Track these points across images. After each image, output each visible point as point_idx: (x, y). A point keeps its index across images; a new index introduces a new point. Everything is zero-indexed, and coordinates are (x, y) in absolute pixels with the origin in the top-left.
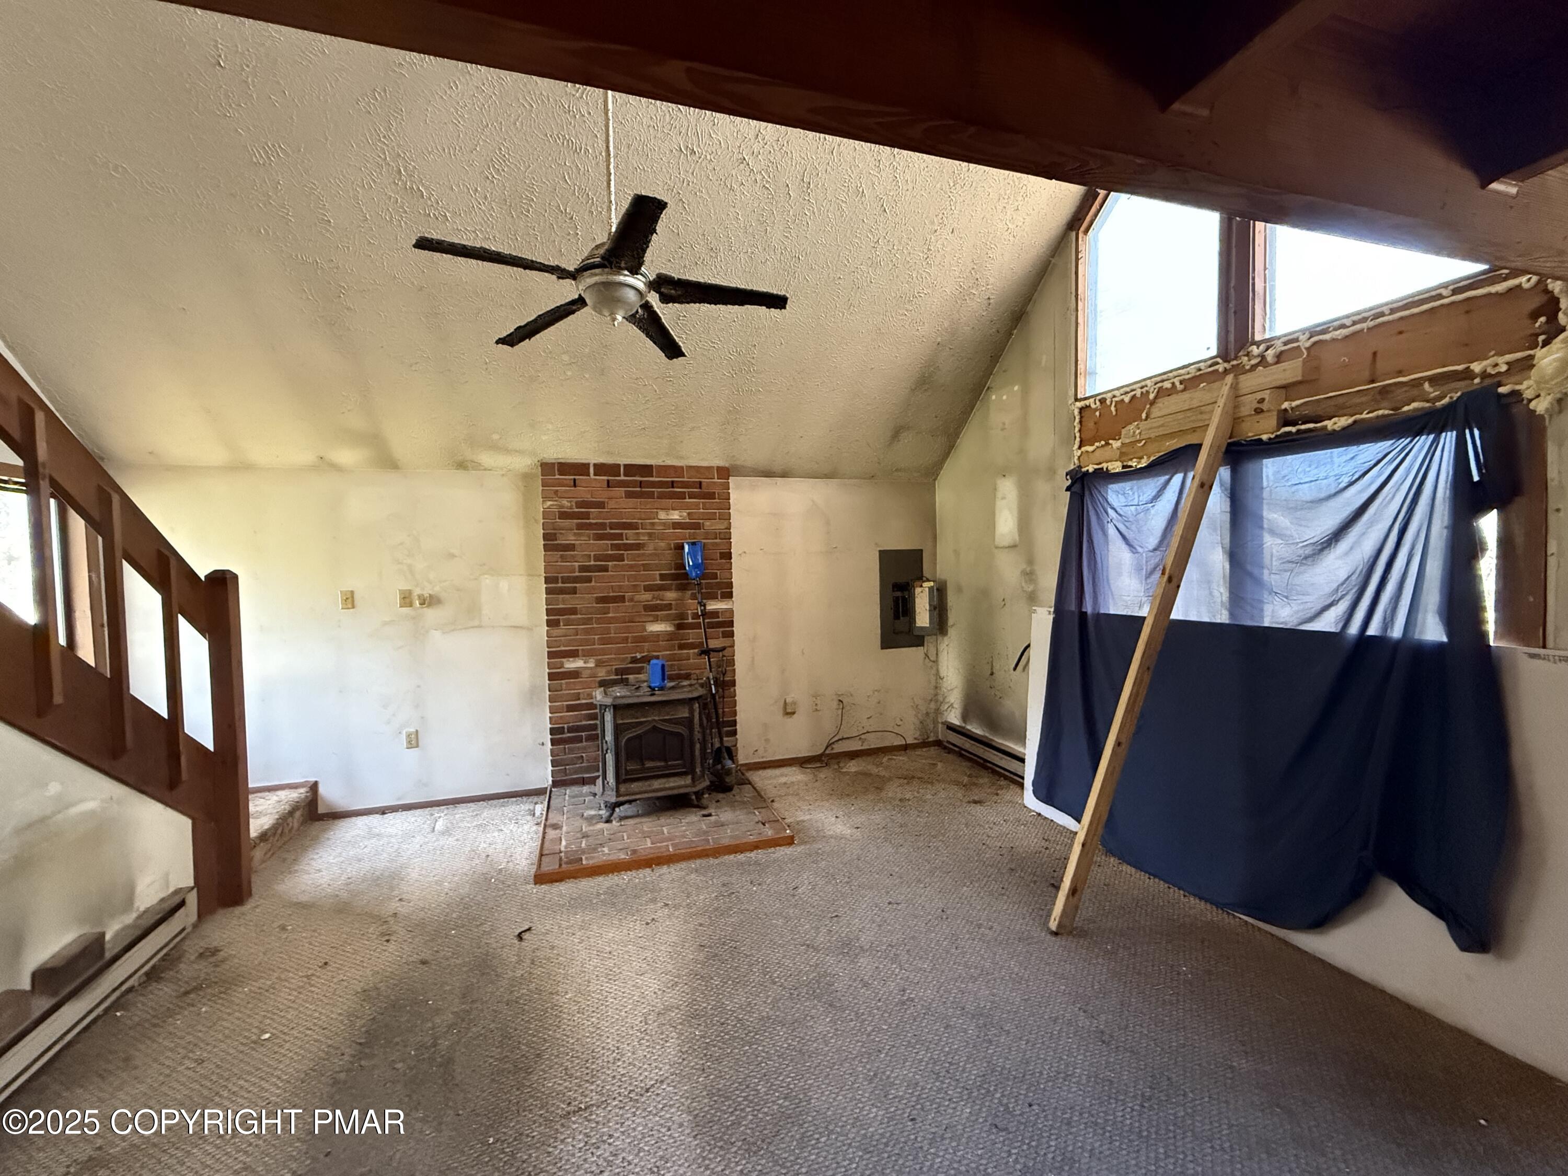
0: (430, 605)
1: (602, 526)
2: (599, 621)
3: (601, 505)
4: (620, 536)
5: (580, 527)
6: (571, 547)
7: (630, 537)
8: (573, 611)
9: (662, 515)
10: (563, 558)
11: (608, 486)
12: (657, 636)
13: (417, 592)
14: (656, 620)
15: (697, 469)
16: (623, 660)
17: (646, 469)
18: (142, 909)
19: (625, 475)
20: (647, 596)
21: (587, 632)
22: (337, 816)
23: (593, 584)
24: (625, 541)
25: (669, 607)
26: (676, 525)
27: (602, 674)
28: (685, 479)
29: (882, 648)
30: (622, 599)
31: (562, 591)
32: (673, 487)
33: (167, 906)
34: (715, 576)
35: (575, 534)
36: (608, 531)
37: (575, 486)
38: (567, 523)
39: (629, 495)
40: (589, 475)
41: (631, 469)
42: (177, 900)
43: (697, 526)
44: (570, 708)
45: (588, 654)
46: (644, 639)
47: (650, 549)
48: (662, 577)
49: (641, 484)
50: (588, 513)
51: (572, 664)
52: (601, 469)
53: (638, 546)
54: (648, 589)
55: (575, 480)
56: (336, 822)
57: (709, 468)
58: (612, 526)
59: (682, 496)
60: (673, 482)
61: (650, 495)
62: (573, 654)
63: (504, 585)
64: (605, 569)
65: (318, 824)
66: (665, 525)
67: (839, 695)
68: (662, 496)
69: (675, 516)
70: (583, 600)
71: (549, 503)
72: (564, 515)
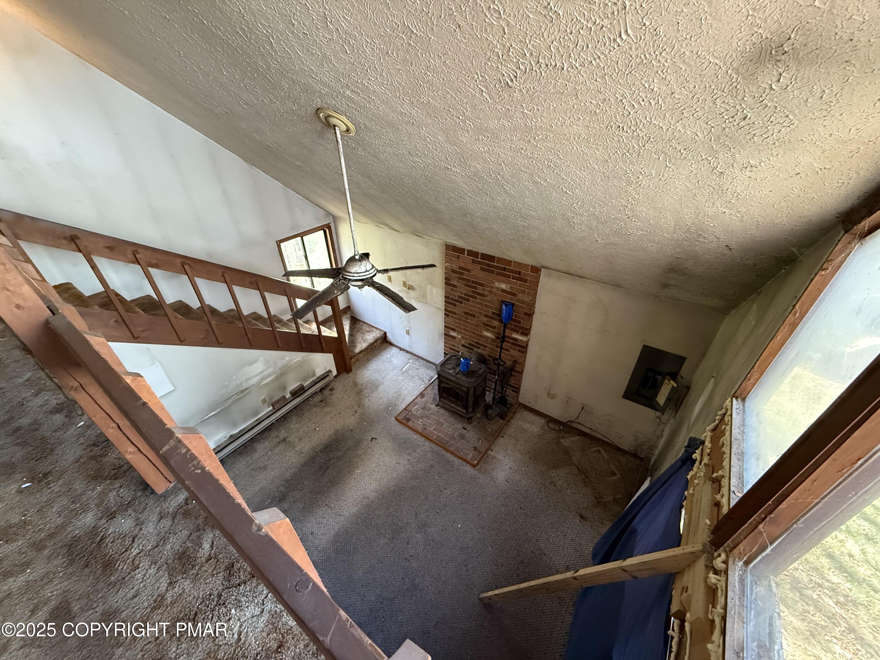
0: (411, 289)
1: (469, 281)
2: (464, 321)
3: (469, 271)
4: (476, 288)
5: (459, 278)
6: (455, 286)
7: (480, 289)
8: (455, 313)
9: (497, 284)
10: (452, 290)
11: (473, 262)
12: (487, 337)
13: (407, 283)
14: (488, 330)
15: (519, 264)
16: (472, 341)
17: (491, 258)
18: (318, 376)
19: (481, 259)
20: (485, 319)
21: (459, 323)
22: (391, 344)
23: (463, 305)
24: (478, 291)
25: (494, 328)
26: (503, 291)
27: (463, 342)
28: (511, 268)
29: (623, 397)
30: (474, 316)
31: (451, 304)
32: (504, 271)
33: (323, 377)
34: (520, 323)
35: (457, 281)
36: (471, 284)
37: (458, 258)
38: (454, 275)
39: (483, 269)
40: (464, 254)
41: (485, 256)
42: (327, 374)
43: (514, 295)
44: (451, 349)
45: (459, 332)
46: (482, 336)
47: (488, 298)
48: (493, 313)
49: (488, 265)
50: (463, 273)
51: (453, 334)
52: (471, 253)
53: (483, 295)
54: (486, 316)
55: (459, 256)
56: (392, 346)
57: (526, 265)
58: (473, 282)
59: (509, 277)
60: (505, 268)
61: (493, 272)
62: (454, 330)
63: (434, 289)
64: (468, 301)
65: (386, 344)
66: (498, 288)
67: (584, 405)
68: (498, 274)
69: (503, 286)
70: (459, 310)
71: (448, 264)
72: (453, 271)
